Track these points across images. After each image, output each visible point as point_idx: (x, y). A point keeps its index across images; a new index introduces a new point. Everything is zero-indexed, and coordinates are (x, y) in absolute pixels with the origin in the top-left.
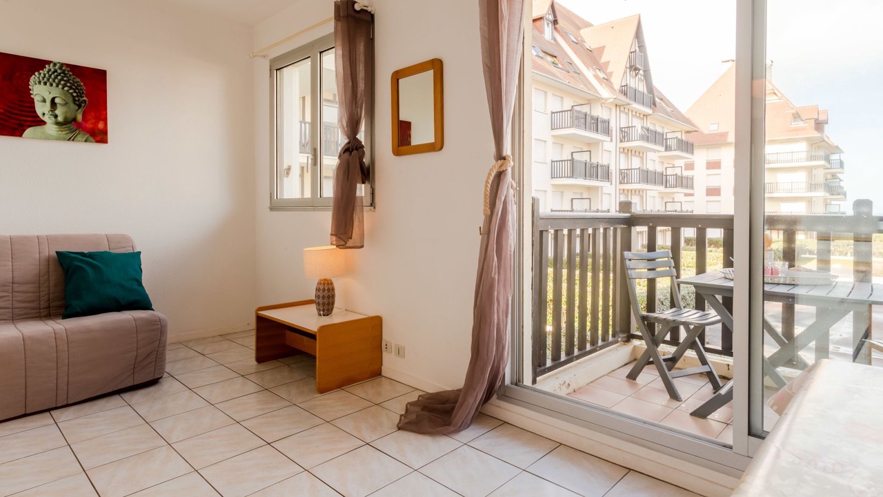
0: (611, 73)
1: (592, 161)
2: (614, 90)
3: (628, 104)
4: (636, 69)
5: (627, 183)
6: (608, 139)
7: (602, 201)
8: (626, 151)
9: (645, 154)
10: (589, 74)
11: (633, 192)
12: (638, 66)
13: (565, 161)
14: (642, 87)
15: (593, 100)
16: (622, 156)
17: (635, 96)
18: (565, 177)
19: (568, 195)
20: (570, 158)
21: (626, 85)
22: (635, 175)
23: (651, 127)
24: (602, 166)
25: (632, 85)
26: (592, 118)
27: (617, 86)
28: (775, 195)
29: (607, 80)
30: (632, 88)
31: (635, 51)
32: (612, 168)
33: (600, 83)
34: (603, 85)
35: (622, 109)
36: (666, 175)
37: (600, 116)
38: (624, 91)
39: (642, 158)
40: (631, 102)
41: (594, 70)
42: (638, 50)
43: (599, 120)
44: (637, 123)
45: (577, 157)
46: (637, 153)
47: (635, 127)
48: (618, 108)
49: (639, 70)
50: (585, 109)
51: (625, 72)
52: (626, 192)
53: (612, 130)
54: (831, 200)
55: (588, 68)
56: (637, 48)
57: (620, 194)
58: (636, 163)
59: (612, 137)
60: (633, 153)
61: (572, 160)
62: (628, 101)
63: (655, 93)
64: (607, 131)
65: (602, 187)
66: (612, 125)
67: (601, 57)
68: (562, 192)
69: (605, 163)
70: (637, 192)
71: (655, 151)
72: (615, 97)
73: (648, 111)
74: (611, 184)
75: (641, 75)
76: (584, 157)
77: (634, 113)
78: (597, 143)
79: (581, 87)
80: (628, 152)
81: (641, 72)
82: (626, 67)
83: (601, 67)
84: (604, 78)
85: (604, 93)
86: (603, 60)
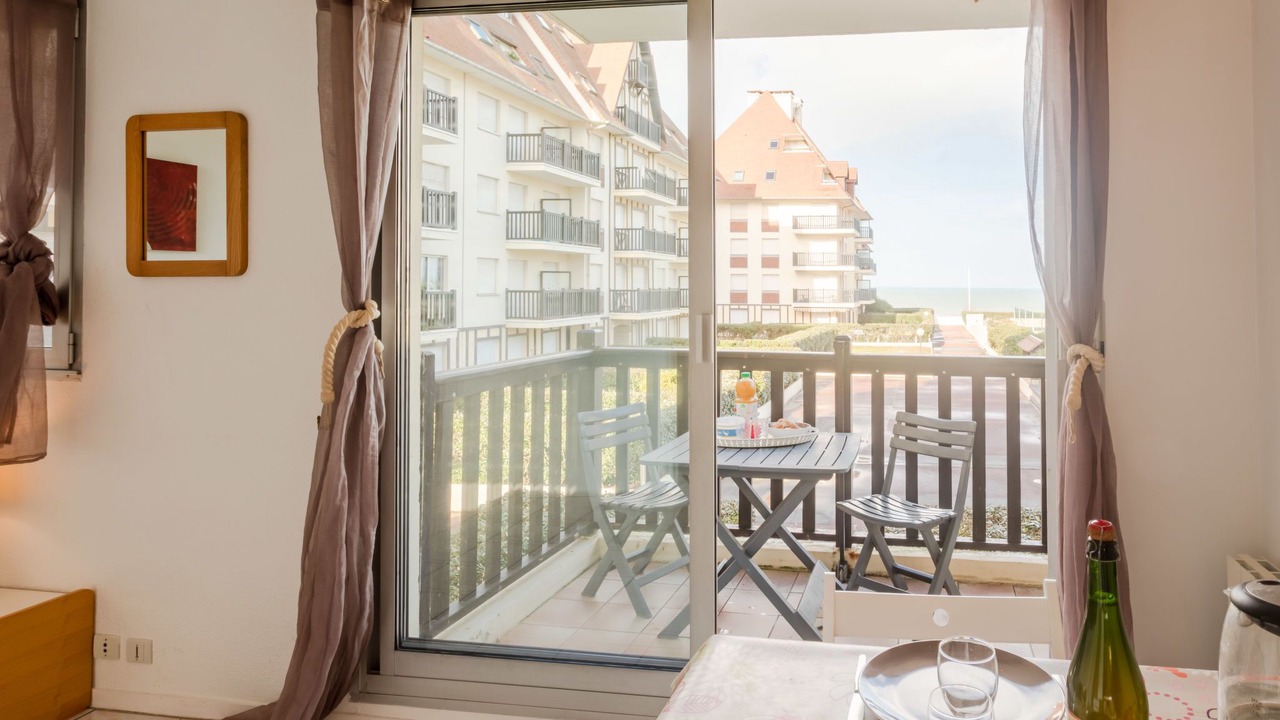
0: (602, 87)
1: (574, 215)
2: (607, 112)
3: (627, 135)
4: (638, 85)
5: (625, 249)
6: (597, 183)
7: (588, 275)
8: (624, 202)
9: (651, 207)
10: (569, 83)
11: (635, 262)
12: (641, 82)
13: (529, 213)
14: (646, 113)
15: (576, 122)
16: (619, 209)
17: (638, 125)
18: (529, 238)
19: (534, 268)
20: (538, 209)
21: (625, 107)
22: (637, 238)
23: (659, 171)
24: (589, 223)
25: (633, 108)
26: (573, 149)
27: (611, 108)
28: (808, 268)
29: (596, 95)
30: (633, 112)
31: (637, 60)
32: (604, 226)
33: (585, 98)
34: (591, 102)
35: (618, 140)
36: (680, 239)
37: (586, 148)
38: (621, 114)
39: (647, 213)
40: (630, 132)
41: (577, 77)
42: (640, 59)
43: (584, 154)
44: (640, 163)
45: (549, 207)
46: (640, 207)
47: (636, 168)
48: (612, 138)
49: (643, 88)
50: (562, 135)
51: (623, 88)
52: (624, 262)
53: (603, 170)
54: (863, 274)
55: (568, 74)
56: (639, 56)
57: (615, 264)
58: (638, 220)
59: (603, 180)
60: (635, 205)
61: (542, 212)
62: (626, 130)
63: (665, 122)
64: (596, 172)
65: (588, 255)
66: (604, 162)
67: (588, 58)
68: (525, 262)
69: (593, 218)
70: (640, 263)
71: (665, 204)
72: (607, 122)
73: (656, 147)
74: (602, 250)
75: (646, 95)
76: (562, 209)
77: (636, 149)
78: (580, 188)
79: (556, 100)
80: (626, 204)
81: (645, 91)
82: (624, 81)
83: (589, 75)
84: (591, 92)
85: (593, 114)
86: (592, 64)
